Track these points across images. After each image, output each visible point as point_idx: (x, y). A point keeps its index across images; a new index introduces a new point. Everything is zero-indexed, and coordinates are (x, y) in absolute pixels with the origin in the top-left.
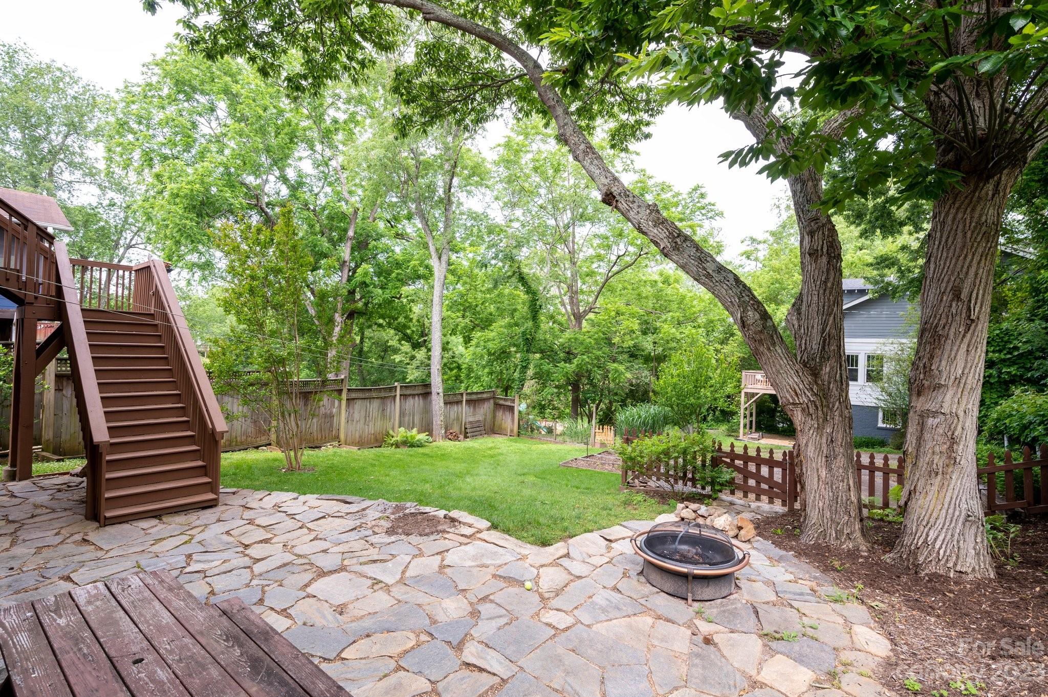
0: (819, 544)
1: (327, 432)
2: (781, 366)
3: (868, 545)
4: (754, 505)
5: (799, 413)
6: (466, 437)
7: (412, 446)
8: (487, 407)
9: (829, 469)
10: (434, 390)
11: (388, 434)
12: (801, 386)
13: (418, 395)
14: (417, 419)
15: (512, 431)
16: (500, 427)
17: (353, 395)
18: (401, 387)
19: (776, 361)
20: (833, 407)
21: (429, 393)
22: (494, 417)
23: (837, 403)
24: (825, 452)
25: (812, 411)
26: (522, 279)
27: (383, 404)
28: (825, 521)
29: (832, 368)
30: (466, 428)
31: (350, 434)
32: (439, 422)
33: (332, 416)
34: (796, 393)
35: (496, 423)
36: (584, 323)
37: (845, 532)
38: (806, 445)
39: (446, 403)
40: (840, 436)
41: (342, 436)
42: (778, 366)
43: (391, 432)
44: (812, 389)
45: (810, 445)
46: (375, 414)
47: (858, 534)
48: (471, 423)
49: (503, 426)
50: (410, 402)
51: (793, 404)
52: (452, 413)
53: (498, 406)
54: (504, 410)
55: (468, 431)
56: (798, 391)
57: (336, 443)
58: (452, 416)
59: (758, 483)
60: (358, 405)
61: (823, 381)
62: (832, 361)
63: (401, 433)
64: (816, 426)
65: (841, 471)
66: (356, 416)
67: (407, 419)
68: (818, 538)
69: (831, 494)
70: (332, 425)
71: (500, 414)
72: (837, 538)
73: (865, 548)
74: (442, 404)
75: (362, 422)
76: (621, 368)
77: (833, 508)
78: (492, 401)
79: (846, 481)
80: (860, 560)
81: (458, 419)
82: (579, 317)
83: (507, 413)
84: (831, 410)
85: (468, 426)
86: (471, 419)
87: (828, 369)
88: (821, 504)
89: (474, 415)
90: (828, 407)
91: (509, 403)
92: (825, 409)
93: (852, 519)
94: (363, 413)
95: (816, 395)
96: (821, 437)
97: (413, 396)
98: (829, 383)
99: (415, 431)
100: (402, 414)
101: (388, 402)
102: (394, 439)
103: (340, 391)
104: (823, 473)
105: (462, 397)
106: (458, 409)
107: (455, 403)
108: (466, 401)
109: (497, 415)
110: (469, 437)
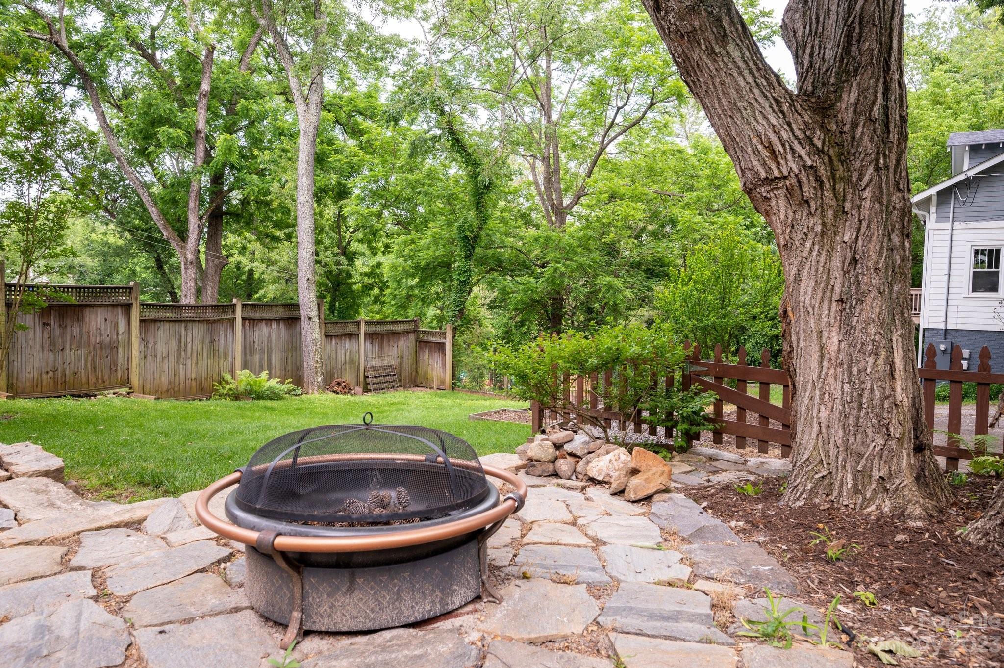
0: (815, 506)
1: (106, 372)
2: (738, 91)
3: (930, 504)
4: (754, 461)
5: (782, 202)
6: (366, 390)
7: (259, 397)
8: (405, 345)
9: (847, 328)
10: (304, 313)
11: (222, 381)
12: (785, 135)
13: (278, 320)
14: (276, 359)
15: (443, 382)
16: (425, 377)
17: (153, 314)
18: (244, 306)
19: (728, 80)
20: (860, 179)
21: (297, 319)
22: (417, 361)
23: (871, 170)
24: (837, 289)
25: (808, 191)
26: (457, 143)
27: (212, 331)
28: (833, 452)
29: (863, 92)
30: (366, 377)
31: (150, 377)
32: (312, 364)
33: (114, 347)
34: (773, 152)
35: (420, 371)
36: (569, 219)
37: (876, 475)
38: (798, 279)
39: (326, 336)
40: (874, 247)
41: (135, 380)
42: (733, 93)
43: (228, 377)
44: (810, 140)
45: (804, 277)
46: (198, 346)
47: (907, 479)
48: (375, 368)
49: (430, 374)
50: (263, 330)
51: (768, 181)
52: (341, 353)
53: (421, 344)
54: (431, 350)
55: (370, 380)
56: (778, 146)
57: (124, 391)
58: (342, 358)
59: (764, 418)
60: (163, 332)
61: (840, 124)
62: (866, 77)
63: (243, 377)
64: (818, 228)
65: (872, 330)
66: (161, 348)
67: (257, 357)
68: (813, 492)
69: (847, 387)
70: (114, 362)
71: (425, 356)
72: (857, 491)
73: (918, 511)
74: (320, 337)
75: (173, 357)
76: (618, 283)
77: (851, 420)
78: (412, 337)
79: (883, 354)
80: (899, 537)
81: (351, 361)
82: (560, 213)
83: (436, 355)
84: (855, 187)
85: (370, 373)
86: (376, 363)
87: (853, 96)
88: (824, 414)
89: (381, 357)
90: (849, 181)
91: (438, 339)
92: (840, 187)
93: (893, 444)
94: (174, 346)
95: (819, 152)
96: (829, 254)
97: (269, 321)
98: (855, 126)
99: (264, 375)
100: (248, 350)
101: (221, 329)
102: (228, 387)
103: (127, 307)
104: (833, 340)
105: (359, 328)
106: (351, 346)
107: (345, 335)
108: (366, 334)
109: (421, 357)
110: (370, 390)
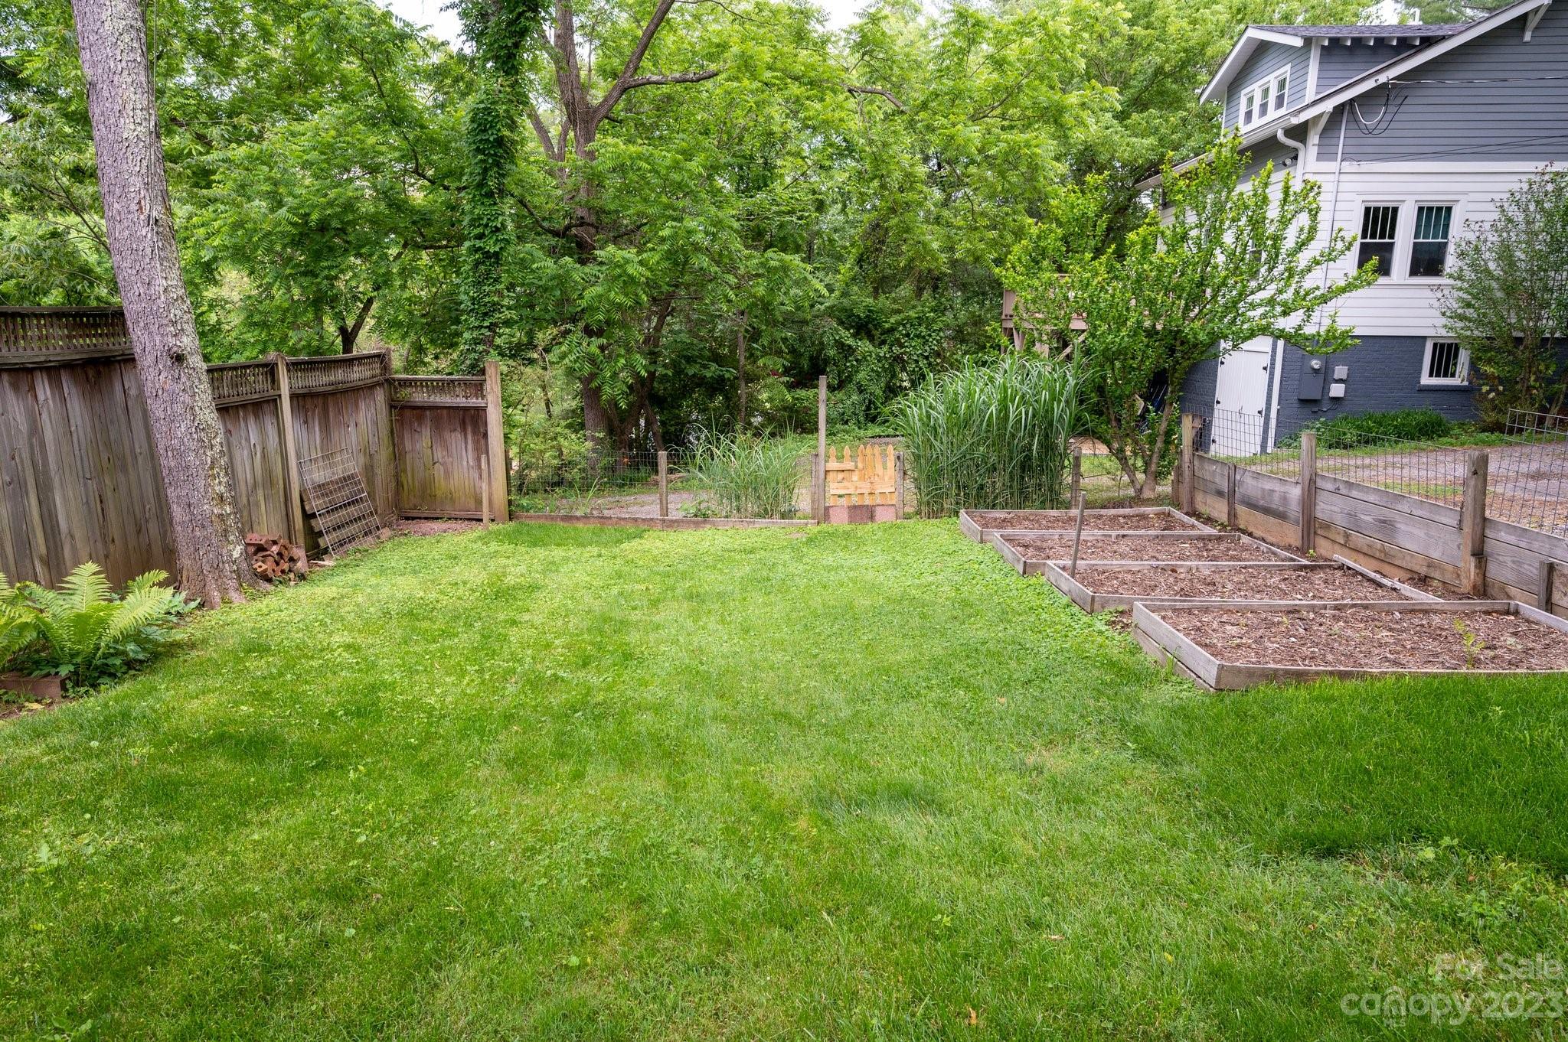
6: (316, 552)
8: (369, 419)
10: (147, 341)
13: (53, 371)
15: (480, 502)
16: (427, 492)
22: (398, 456)
30: (308, 517)
32: (207, 508)
35: (407, 480)
39: (223, 410)
48: (323, 488)
49: (441, 485)
52: (243, 455)
53: (407, 413)
54: (438, 428)
55: (319, 524)
58: (245, 471)
71: (421, 442)
74: (209, 415)
78: (380, 396)
81: (269, 479)
85: (315, 504)
86: (323, 474)
89: (329, 457)
91: (461, 400)
97: (22, 374)
105: (274, 381)
106: (263, 435)
107: (244, 406)
108: (293, 397)
109: (408, 446)
110: (326, 551)
